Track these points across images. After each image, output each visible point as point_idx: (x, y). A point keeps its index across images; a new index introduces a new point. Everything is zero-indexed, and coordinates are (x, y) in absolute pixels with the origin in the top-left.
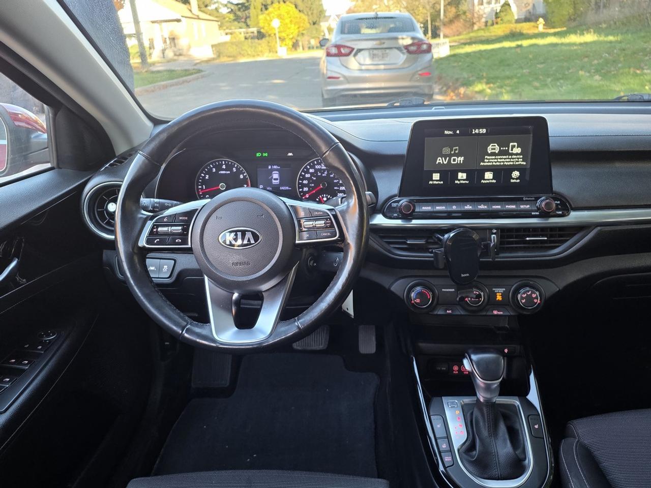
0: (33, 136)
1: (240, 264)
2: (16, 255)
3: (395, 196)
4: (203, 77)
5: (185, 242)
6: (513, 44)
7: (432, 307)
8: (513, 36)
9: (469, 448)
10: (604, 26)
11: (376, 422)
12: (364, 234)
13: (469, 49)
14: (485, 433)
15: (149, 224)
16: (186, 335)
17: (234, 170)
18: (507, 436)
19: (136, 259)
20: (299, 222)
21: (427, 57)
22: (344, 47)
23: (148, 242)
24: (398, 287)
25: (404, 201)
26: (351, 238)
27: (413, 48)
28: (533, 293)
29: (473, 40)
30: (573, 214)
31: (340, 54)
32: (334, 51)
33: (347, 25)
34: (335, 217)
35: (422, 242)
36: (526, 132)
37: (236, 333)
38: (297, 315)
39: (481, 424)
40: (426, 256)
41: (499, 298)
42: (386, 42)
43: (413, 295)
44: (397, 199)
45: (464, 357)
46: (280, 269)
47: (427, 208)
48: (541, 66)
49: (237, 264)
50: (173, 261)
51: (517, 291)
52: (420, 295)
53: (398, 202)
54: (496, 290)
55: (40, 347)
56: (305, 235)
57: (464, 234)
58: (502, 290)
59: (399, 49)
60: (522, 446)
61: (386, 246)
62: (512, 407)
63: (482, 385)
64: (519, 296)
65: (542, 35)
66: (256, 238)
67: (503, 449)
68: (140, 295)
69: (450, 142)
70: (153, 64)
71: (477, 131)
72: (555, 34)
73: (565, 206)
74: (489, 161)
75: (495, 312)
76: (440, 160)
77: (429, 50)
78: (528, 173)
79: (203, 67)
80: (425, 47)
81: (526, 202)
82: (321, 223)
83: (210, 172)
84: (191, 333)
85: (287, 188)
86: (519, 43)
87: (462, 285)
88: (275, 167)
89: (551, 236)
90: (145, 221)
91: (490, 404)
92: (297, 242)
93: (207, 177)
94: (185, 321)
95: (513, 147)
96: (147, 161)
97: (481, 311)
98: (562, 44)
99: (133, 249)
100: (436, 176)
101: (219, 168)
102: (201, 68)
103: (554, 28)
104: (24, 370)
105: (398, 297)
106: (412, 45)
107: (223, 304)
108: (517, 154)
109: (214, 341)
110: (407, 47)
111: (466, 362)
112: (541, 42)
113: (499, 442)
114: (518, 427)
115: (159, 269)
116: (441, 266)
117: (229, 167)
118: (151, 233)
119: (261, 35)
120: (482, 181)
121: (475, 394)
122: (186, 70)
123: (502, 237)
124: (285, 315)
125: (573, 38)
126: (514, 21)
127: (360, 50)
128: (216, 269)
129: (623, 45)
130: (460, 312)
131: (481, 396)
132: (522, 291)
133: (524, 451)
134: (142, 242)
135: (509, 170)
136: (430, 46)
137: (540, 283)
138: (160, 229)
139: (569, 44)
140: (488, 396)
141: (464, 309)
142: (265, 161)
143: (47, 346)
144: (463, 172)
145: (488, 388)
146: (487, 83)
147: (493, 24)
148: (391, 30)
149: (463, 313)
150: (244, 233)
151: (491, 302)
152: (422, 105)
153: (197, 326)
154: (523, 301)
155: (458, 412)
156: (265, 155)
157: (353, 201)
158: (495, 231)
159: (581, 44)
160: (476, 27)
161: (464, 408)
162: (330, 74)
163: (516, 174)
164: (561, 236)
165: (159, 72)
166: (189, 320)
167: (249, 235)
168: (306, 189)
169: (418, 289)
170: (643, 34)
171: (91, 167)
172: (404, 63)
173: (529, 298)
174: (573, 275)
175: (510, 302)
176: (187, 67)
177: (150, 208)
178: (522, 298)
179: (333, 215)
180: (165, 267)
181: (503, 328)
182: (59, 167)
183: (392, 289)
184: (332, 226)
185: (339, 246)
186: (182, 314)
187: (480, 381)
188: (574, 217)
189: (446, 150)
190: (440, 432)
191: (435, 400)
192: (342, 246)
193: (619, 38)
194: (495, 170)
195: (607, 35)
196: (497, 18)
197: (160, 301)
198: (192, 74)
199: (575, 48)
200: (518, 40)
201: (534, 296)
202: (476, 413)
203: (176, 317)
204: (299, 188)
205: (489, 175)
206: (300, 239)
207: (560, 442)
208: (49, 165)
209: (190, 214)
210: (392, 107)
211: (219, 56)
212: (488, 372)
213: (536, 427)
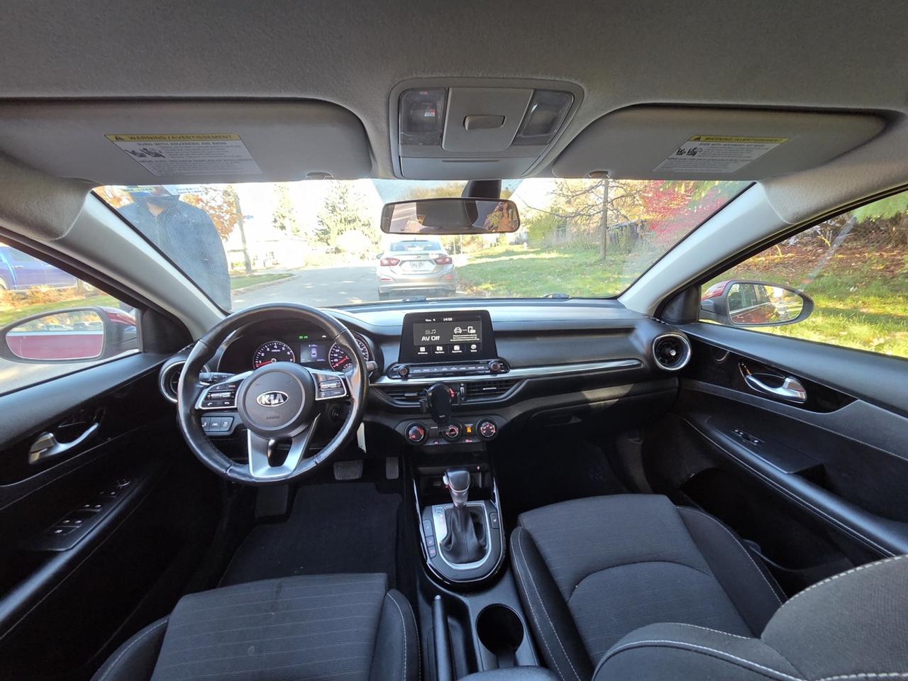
0: (126, 329)
1: (273, 418)
2: (97, 421)
3: (396, 363)
4: (293, 279)
5: (232, 404)
6: (508, 258)
7: (424, 440)
8: (508, 253)
9: (448, 542)
10: (562, 248)
11: (398, 532)
12: (365, 391)
13: (479, 261)
14: (459, 529)
15: (205, 392)
16: (229, 474)
17: (283, 349)
18: (473, 530)
19: (193, 418)
20: (319, 384)
21: (450, 266)
22: (393, 259)
23: (203, 405)
24: (400, 428)
25: (402, 366)
26: (356, 395)
27: (440, 261)
28: (490, 426)
29: (483, 255)
30: (512, 371)
31: (390, 265)
32: (386, 262)
33: (395, 245)
34: (344, 380)
35: (415, 394)
36: (478, 320)
37: (269, 469)
38: (316, 453)
39: (456, 523)
40: (416, 404)
41: (469, 431)
42: (422, 256)
43: (410, 432)
44: (397, 365)
45: (444, 475)
46: (305, 419)
47: (417, 371)
48: (524, 272)
49: (270, 418)
50: (232, 419)
51: (480, 425)
52: (415, 432)
53: (397, 367)
54: (467, 425)
55: (113, 493)
56: (323, 394)
57: (440, 388)
58: (470, 425)
59: (430, 261)
60: (484, 536)
61: (390, 398)
62: (480, 509)
63: (456, 494)
64: (481, 428)
65: (526, 253)
66: (285, 398)
67: (470, 540)
68: (194, 445)
69: (430, 327)
70: (256, 271)
71: (446, 319)
72: (533, 252)
73: (506, 366)
74: (455, 339)
75: (467, 441)
76: (424, 338)
77: (451, 262)
78: (481, 345)
79: (294, 272)
80: (448, 260)
81: (482, 365)
82: (334, 385)
83: (265, 351)
84: (233, 471)
85: (323, 360)
86: (511, 257)
87: (443, 423)
88: (314, 345)
89: (500, 386)
90: (202, 389)
91: (463, 508)
92: (317, 399)
93: (263, 355)
94: (229, 463)
95: (470, 329)
96: (205, 347)
97: (458, 440)
98: (538, 258)
99: (191, 411)
100: (423, 349)
101: (272, 348)
102: (292, 273)
103: (533, 248)
104: (95, 513)
105: (401, 435)
106: (438, 259)
107: (261, 449)
108: (473, 334)
109: (251, 477)
110: (436, 260)
111: (445, 478)
112: (524, 257)
113: (468, 535)
114: (482, 522)
115: (221, 425)
116: (425, 411)
117: (280, 347)
118: (206, 398)
119: (338, 251)
120: (436, 352)
121: (452, 502)
122: (280, 274)
123: (467, 388)
124: (308, 454)
125: (544, 255)
126: (508, 244)
127: (404, 261)
128: (254, 423)
129: (574, 260)
130: (443, 442)
131: (456, 502)
132: (483, 424)
133: (485, 540)
134: (199, 405)
135: (470, 344)
136: (451, 260)
137: (495, 418)
138: (212, 395)
139: (541, 259)
140: (460, 501)
141: (447, 440)
142: (306, 342)
143: (120, 492)
144: (440, 346)
145: (460, 496)
146: (491, 283)
147: (495, 246)
148: (425, 249)
149: (446, 443)
150: (275, 395)
151: (463, 434)
152: (424, 301)
153: (238, 466)
154: (485, 432)
155: (442, 516)
156: (307, 337)
157: (357, 370)
158: (462, 385)
159: (549, 259)
160: (485, 247)
161: (447, 514)
162: (383, 277)
163: (474, 346)
164: (506, 386)
165: (259, 276)
166: (233, 463)
167: (279, 396)
168: (336, 360)
169: (415, 427)
170: (586, 253)
171: (171, 351)
172: (434, 270)
173: (488, 430)
174: (515, 412)
175: (477, 433)
176: (281, 273)
177: (210, 380)
178: (483, 430)
179: (343, 379)
180: (226, 423)
181: (479, 452)
182: (144, 352)
183: (397, 429)
184: (342, 386)
185: (346, 402)
186: (227, 458)
187: (454, 492)
188: (513, 373)
189: (427, 332)
190: (429, 533)
191: (428, 508)
192: (350, 400)
193: (572, 255)
194: (462, 345)
195: (564, 254)
196: (497, 241)
197: (210, 449)
198: (285, 277)
199: (546, 261)
200: (511, 255)
201: (491, 428)
202: (453, 515)
203: (222, 461)
204: (331, 359)
205: (457, 348)
206: (319, 397)
207: (510, 533)
208: (137, 351)
209: (237, 383)
210: (405, 302)
211: (306, 265)
212: (459, 486)
213: (495, 521)
